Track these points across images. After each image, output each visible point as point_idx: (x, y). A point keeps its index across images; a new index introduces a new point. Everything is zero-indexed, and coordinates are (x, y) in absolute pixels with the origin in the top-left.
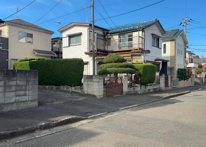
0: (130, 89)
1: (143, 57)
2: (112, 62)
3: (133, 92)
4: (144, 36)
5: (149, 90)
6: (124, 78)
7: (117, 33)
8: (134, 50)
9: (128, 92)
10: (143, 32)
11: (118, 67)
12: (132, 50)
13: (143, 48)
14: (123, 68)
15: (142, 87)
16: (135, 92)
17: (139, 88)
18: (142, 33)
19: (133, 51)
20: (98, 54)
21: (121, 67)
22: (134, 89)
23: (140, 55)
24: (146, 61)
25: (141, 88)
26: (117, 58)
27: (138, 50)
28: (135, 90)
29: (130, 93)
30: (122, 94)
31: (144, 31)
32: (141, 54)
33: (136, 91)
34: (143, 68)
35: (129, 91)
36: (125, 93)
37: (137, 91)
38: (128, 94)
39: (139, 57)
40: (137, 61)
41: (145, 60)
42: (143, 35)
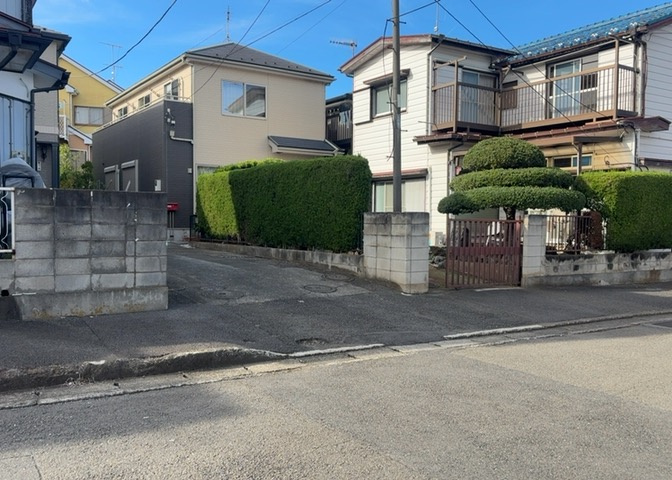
0: (556, 268)
1: (631, 145)
2: (488, 167)
3: (570, 280)
4: (645, 61)
5: (654, 273)
6: (526, 226)
7: (539, 59)
8: (598, 120)
9: (547, 276)
10: (640, 49)
11: (509, 185)
12: (591, 120)
13: (639, 110)
14: (527, 189)
15: (616, 259)
16: (580, 279)
17: (599, 266)
18: (636, 52)
19: (595, 122)
20: (460, 139)
21: (519, 183)
22: (576, 268)
23: (619, 140)
24: (646, 160)
25: (610, 266)
26: (510, 152)
27: (611, 117)
28: (580, 271)
29: (554, 281)
30: (519, 285)
31: (645, 45)
32: (621, 132)
33: (587, 276)
34: (619, 188)
35: (553, 274)
36: (530, 282)
37: (591, 275)
38: (544, 285)
39: (618, 145)
40: (607, 163)
41: (640, 156)
42: (640, 57)
